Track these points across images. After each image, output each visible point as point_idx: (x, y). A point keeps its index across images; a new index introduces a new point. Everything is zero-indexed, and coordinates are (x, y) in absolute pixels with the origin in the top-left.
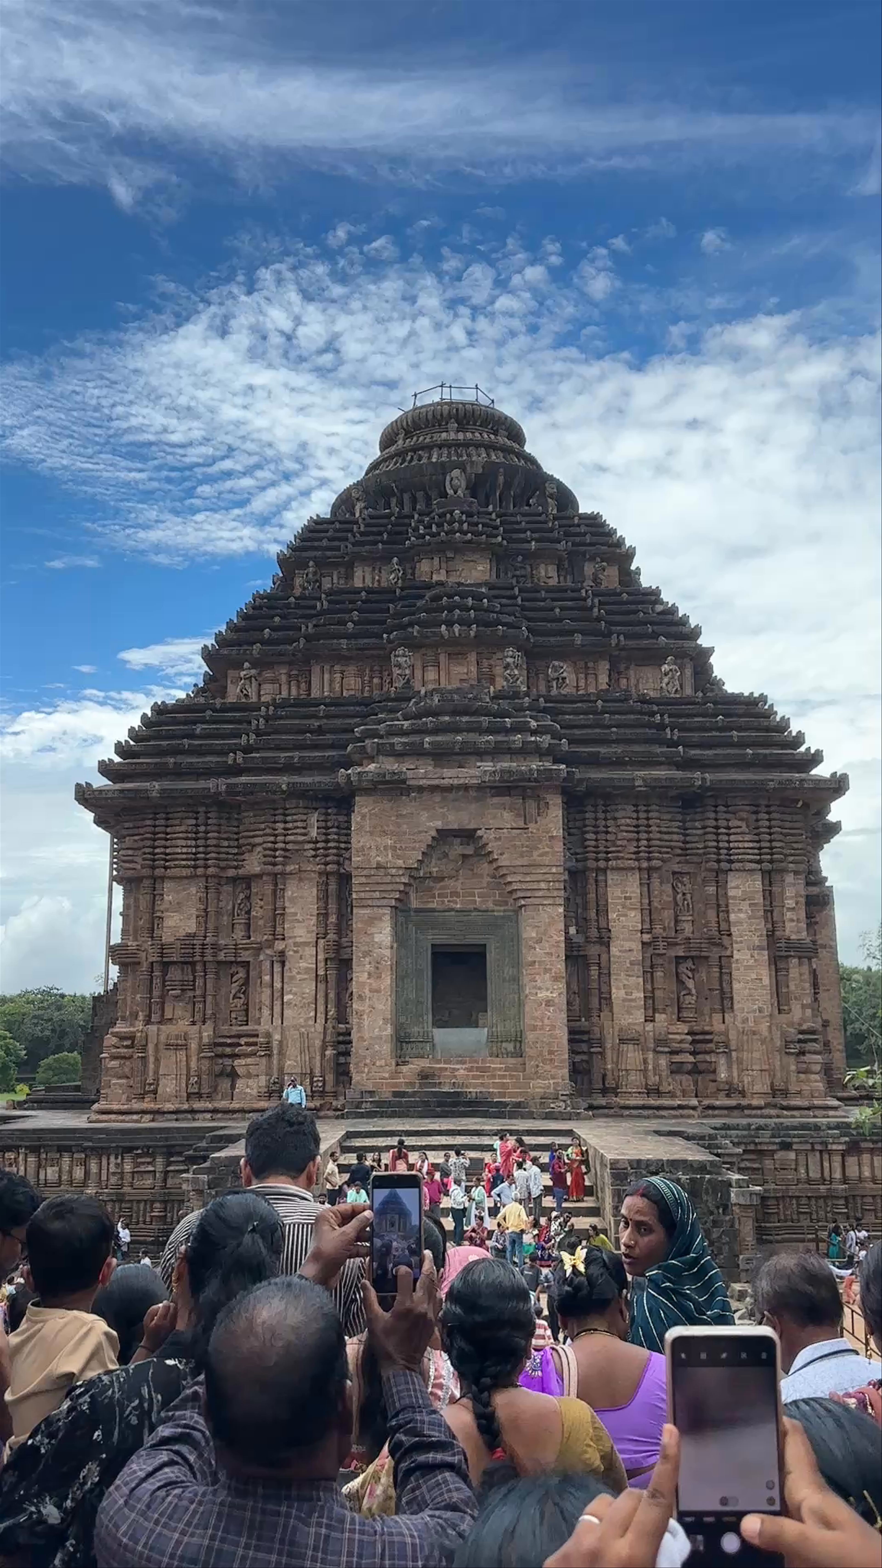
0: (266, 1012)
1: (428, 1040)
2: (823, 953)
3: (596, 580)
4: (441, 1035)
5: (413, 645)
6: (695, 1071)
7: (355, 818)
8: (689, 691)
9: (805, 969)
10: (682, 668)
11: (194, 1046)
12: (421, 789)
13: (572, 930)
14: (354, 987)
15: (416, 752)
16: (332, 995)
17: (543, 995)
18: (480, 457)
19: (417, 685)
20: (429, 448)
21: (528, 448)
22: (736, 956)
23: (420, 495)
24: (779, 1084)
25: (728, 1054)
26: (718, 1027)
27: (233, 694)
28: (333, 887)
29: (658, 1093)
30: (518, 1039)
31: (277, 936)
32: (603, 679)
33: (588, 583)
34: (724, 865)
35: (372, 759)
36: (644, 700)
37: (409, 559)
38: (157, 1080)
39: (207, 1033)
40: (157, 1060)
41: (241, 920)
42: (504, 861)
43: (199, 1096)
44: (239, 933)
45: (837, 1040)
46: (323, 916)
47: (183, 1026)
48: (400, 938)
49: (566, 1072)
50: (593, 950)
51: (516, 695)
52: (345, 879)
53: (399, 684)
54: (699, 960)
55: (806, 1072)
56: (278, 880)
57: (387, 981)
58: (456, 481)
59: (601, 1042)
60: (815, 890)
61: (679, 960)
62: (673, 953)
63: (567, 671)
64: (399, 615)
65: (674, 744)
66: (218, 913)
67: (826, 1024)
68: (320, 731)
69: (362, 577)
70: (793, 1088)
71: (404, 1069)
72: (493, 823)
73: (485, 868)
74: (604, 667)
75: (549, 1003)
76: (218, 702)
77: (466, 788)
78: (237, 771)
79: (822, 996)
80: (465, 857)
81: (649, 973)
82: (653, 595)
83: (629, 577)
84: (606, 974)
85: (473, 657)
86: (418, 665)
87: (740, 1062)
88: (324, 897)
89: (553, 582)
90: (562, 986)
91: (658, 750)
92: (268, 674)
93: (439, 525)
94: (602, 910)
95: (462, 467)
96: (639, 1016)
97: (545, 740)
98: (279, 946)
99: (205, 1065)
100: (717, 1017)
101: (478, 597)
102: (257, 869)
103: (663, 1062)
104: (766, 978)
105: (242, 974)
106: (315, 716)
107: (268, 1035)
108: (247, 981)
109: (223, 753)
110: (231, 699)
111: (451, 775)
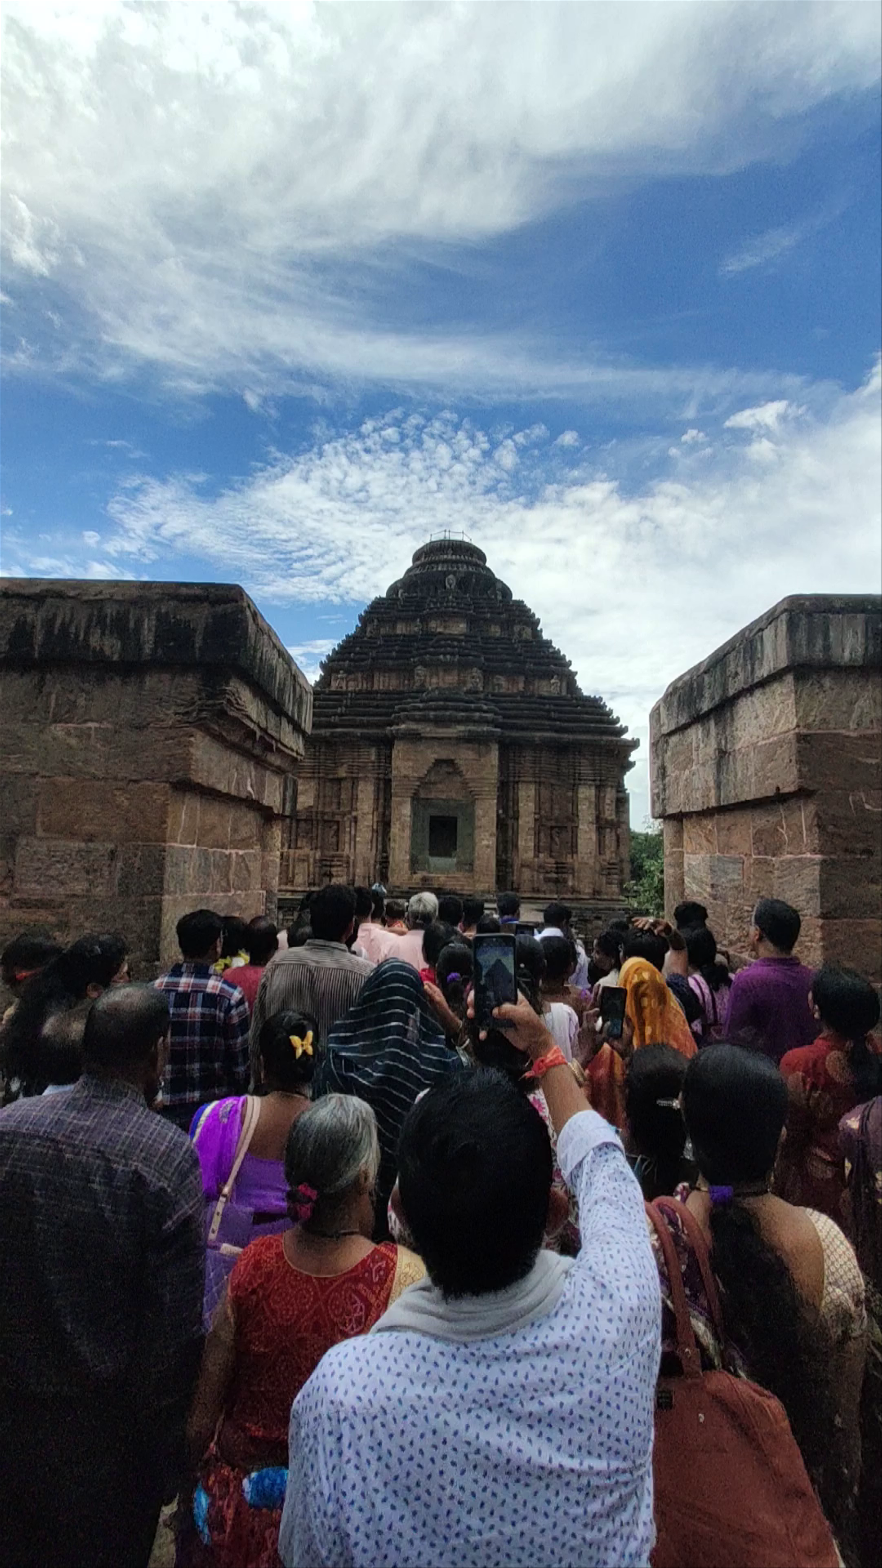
0: (347, 846)
1: (428, 862)
2: (623, 826)
3: (520, 635)
4: (436, 861)
5: (425, 665)
6: (557, 881)
7: (394, 753)
8: (564, 693)
9: (613, 834)
10: (561, 681)
11: (311, 860)
12: (426, 738)
13: (501, 811)
14: (391, 835)
15: (424, 720)
16: (380, 839)
17: (485, 842)
18: (463, 569)
19: (427, 685)
20: (437, 563)
21: (488, 565)
22: (581, 827)
23: (432, 587)
24: (597, 889)
25: (573, 873)
26: (570, 860)
27: (334, 686)
28: (382, 786)
29: (538, 891)
30: (471, 864)
31: (353, 809)
32: (521, 686)
33: (516, 636)
34: (577, 782)
35: (404, 723)
36: (541, 697)
37: (425, 620)
38: (294, 877)
39: (318, 855)
40: (294, 867)
41: (335, 800)
42: (468, 775)
43: (314, 885)
44: (334, 807)
45: (627, 868)
46: (377, 800)
47: (307, 850)
48: (415, 813)
49: (494, 880)
50: (510, 822)
51: (477, 692)
52: (388, 782)
53: (418, 684)
54: (562, 828)
55: (611, 883)
56: (355, 781)
57: (407, 833)
58: (451, 580)
59: (512, 866)
60: (621, 795)
61: (552, 828)
62: (549, 824)
63: (502, 681)
64: (418, 649)
65: (555, 720)
66: (325, 797)
67: (622, 861)
68: (377, 707)
69: (400, 629)
70: (603, 890)
71: (415, 876)
72: (463, 756)
73: (458, 779)
74: (522, 679)
75: (488, 846)
76: (327, 690)
77: (450, 738)
78: (335, 726)
79: (622, 847)
80: (449, 773)
81: (537, 834)
82: (548, 644)
83: (537, 634)
84: (516, 833)
85: (456, 672)
86: (428, 674)
87: (579, 878)
88: (377, 791)
89: (498, 635)
90: (494, 839)
91: (547, 723)
92: (352, 676)
93: (441, 603)
94: (516, 802)
95: (454, 573)
96: (531, 854)
97: (490, 716)
98: (354, 814)
99: (317, 869)
100: (569, 856)
101: (459, 641)
102: (344, 775)
103: (541, 876)
104: (594, 836)
105: (335, 827)
106: (374, 699)
107: (348, 857)
108: (338, 829)
109: (329, 716)
110: (333, 689)
111: (442, 732)
